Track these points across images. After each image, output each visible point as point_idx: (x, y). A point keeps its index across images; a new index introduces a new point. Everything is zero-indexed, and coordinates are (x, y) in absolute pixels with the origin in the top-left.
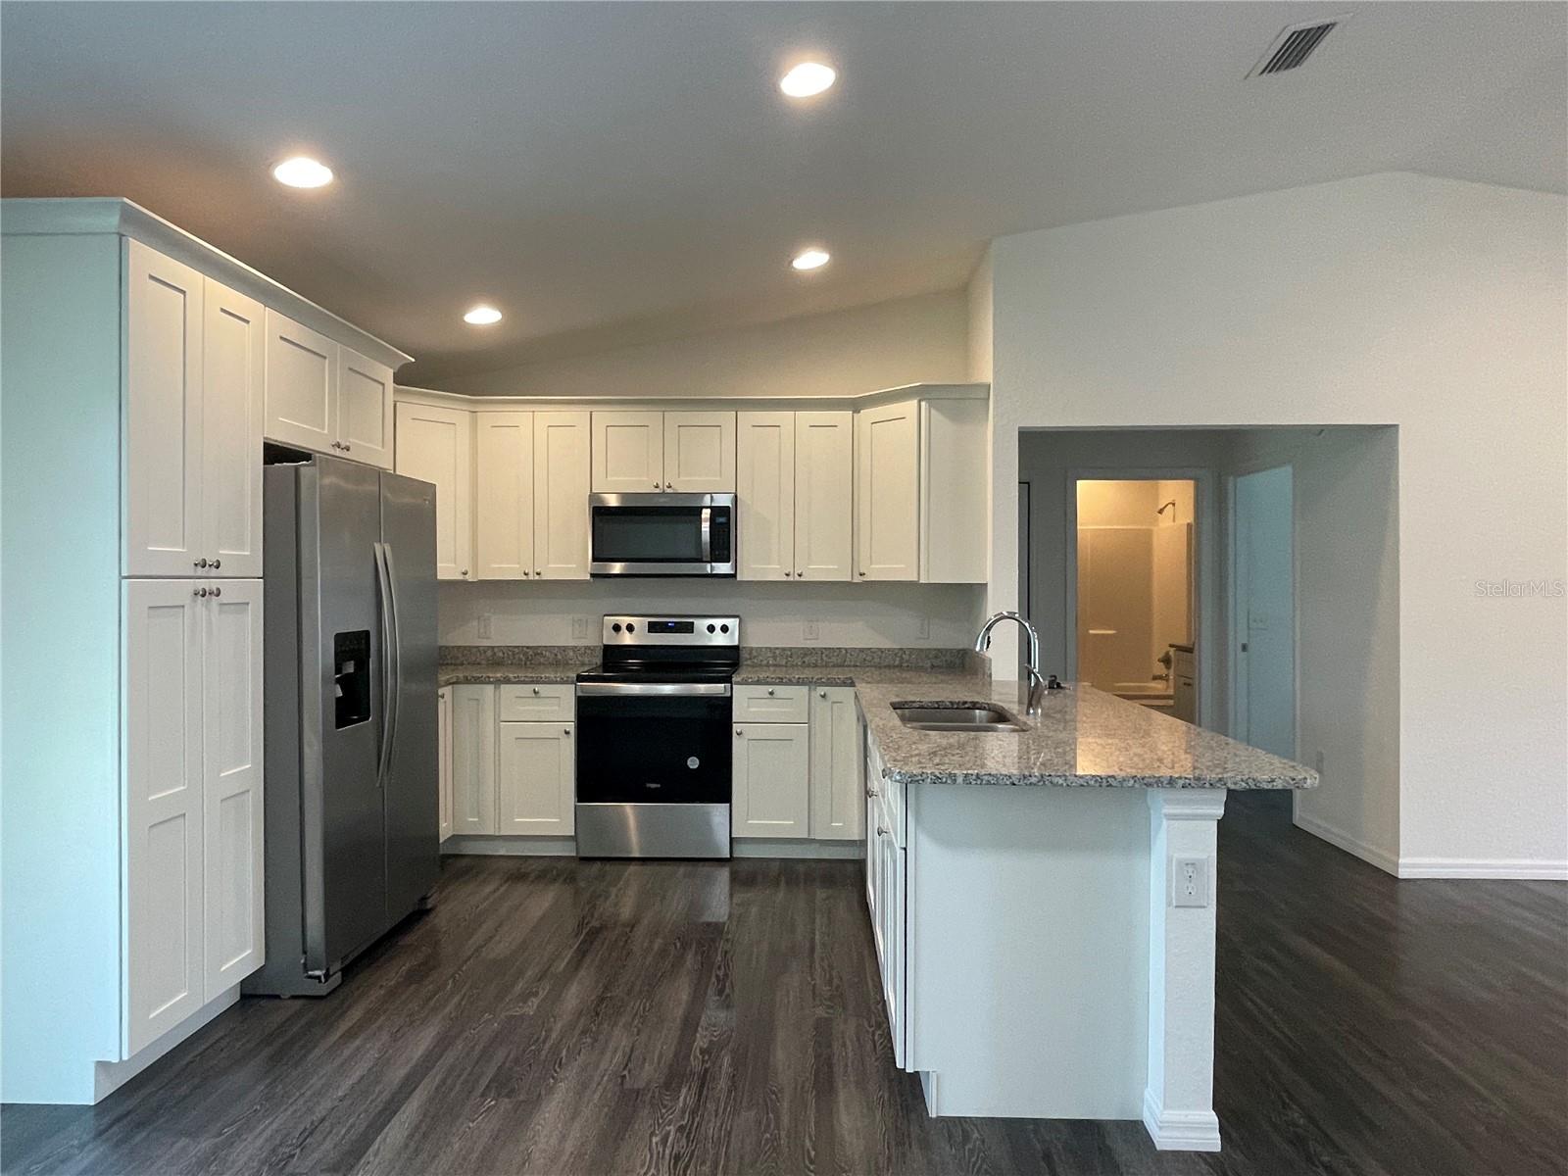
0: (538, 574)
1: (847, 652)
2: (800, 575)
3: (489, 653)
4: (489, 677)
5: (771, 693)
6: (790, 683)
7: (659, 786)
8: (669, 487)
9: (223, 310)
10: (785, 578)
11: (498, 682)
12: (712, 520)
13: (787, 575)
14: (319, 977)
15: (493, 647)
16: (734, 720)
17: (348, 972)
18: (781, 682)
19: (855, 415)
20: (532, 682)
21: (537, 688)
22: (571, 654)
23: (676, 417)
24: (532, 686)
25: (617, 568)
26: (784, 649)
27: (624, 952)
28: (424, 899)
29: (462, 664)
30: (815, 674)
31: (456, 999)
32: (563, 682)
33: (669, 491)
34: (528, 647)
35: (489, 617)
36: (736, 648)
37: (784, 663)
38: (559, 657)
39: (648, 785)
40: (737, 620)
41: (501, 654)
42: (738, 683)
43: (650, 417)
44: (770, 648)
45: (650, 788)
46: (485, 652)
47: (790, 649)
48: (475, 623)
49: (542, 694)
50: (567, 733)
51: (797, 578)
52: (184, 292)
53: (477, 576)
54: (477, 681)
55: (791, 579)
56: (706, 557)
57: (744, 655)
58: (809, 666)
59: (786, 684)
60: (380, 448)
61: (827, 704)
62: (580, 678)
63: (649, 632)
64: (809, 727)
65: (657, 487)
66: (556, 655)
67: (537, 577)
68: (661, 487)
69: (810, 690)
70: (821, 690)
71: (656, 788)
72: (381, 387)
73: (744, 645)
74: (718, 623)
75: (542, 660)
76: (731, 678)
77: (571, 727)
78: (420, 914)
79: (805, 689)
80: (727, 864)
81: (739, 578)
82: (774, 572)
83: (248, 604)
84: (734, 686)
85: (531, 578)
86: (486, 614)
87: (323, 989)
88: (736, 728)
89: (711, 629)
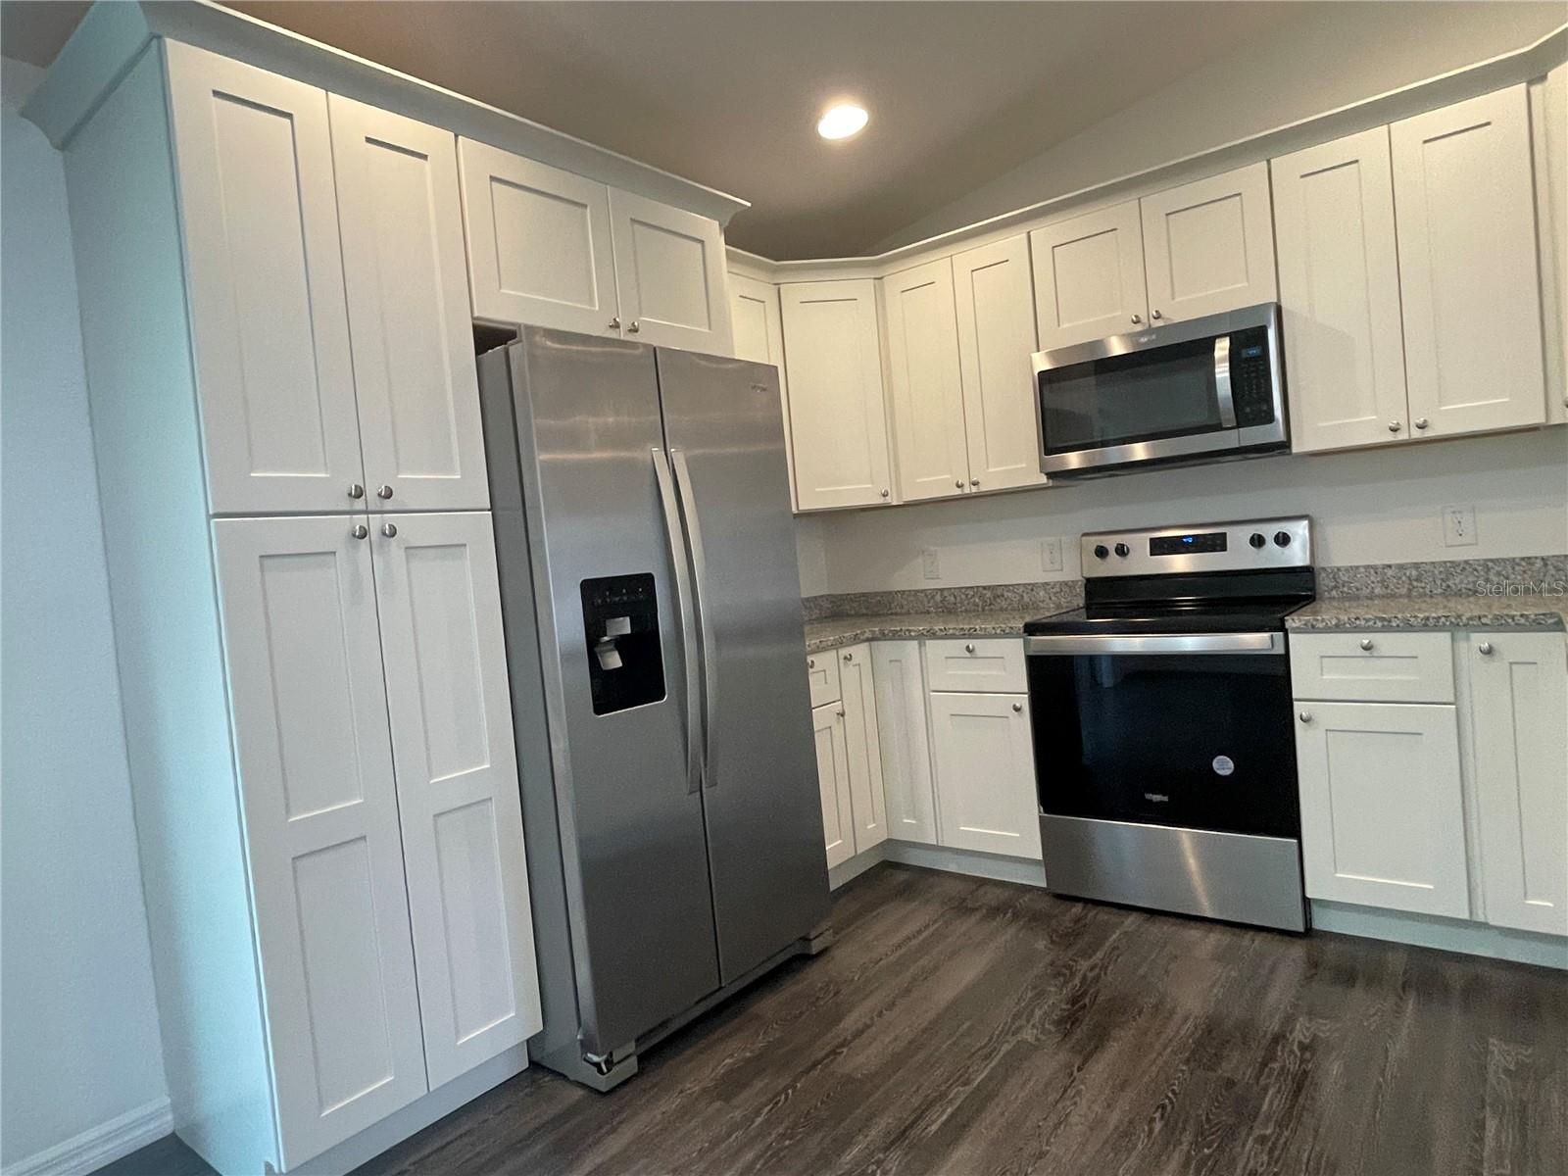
0: (975, 484)
1: (1546, 565)
2: (1421, 427)
3: (938, 598)
4: (910, 631)
5: (1367, 648)
6: (1408, 627)
7: (1166, 799)
8: (1158, 317)
9: (368, 140)
10: (1389, 437)
11: (921, 637)
12: (1234, 357)
13: (1394, 430)
14: (597, 1065)
15: (942, 590)
16: (1294, 696)
17: (648, 1058)
18: (1387, 628)
19: (1536, 89)
20: (963, 636)
21: (972, 643)
22: (1042, 593)
23: (1158, 201)
24: (964, 642)
25: (1074, 460)
26: (1401, 567)
27: (1053, 1119)
28: (806, 939)
29: (909, 613)
30: (1468, 609)
31: (750, 1156)
32: (1005, 635)
33: (1160, 323)
34: (984, 588)
35: (936, 551)
36: (1307, 571)
37: (1404, 591)
38: (1026, 599)
39: (1148, 796)
40: (1305, 523)
41: (952, 599)
42: (1298, 631)
43: (1119, 212)
44: (1375, 568)
45: (1151, 801)
46: (933, 597)
47: (1416, 566)
48: (920, 560)
49: (979, 652)
50: (1017, 709)
51: (1417, 434)
52: (289, 116)
53: (901, 497)
54: (896, 636)
55: (1402, 436)
56: (1228, 420)
57: (1323, 582)
58: (1459, 594)
59: (1398, 629)
60: (707, 331)
61: (1497, 667)
62: (1032, 629)
63: (1151, 555)
64: (1457, 710)
65: (1137, 322)
66: (1022, 596)
67: (974, 489)
68: (1146, 321)
69: (1453, 640)
70: (1482, 640)
71: (1161, 802)
72: (699, 245)
73: (1320, 563)
74: (1269, 531)
75: (1004, 604)
76: (1283, 621)
77: (1024, 701)
78: (801, 960)
79: (1444, 638)
80: (1300, 942)
81: (1295, 449)
82: (1367, 427)
83: (465, 545)
84: (1291, 636)
85: (967, 490)
86: (932, 548)
87: (602, 1083)
88: (1299, 709)
89: (1258, 541)
